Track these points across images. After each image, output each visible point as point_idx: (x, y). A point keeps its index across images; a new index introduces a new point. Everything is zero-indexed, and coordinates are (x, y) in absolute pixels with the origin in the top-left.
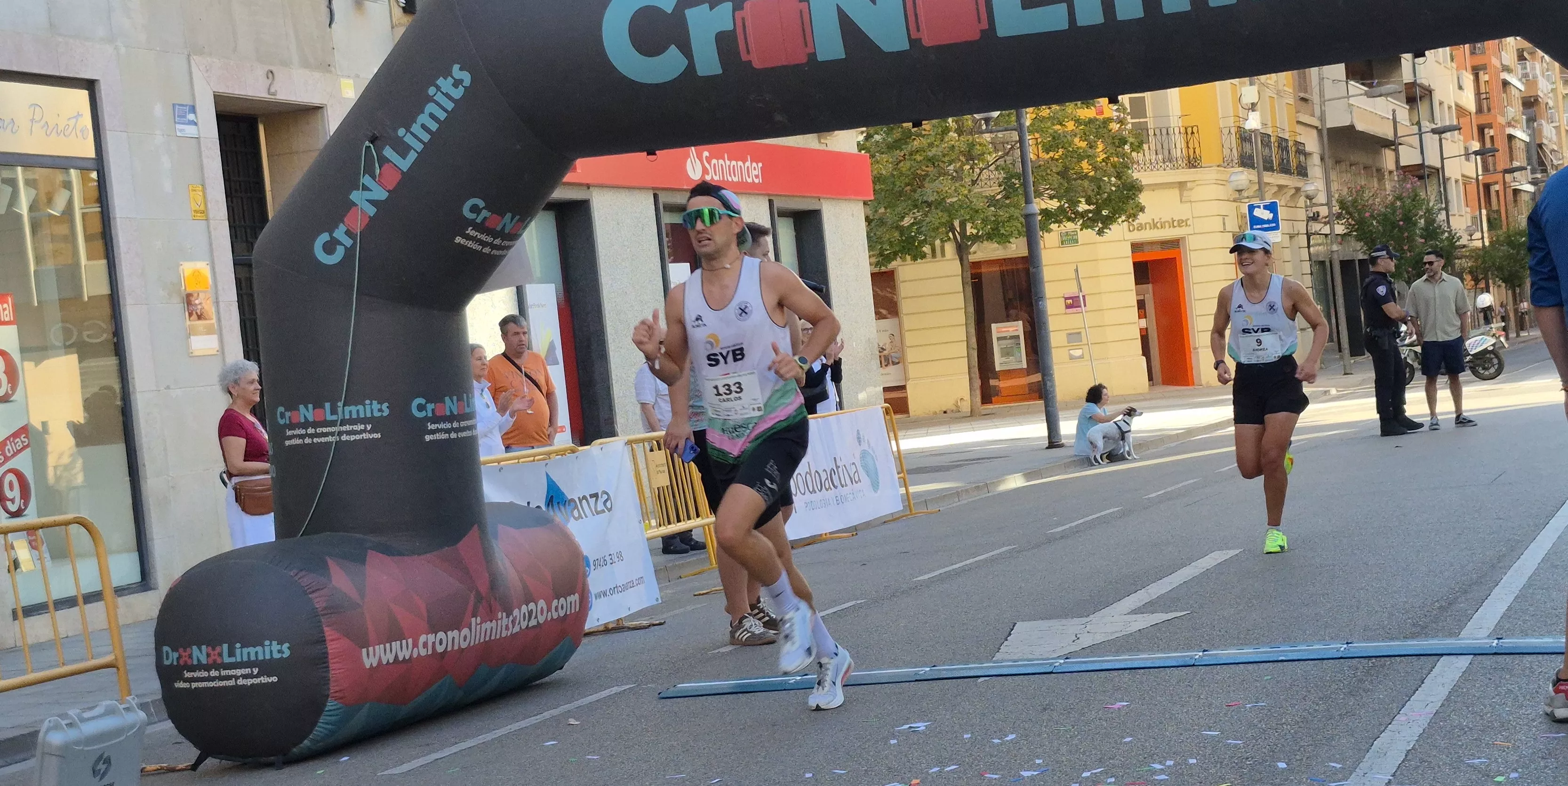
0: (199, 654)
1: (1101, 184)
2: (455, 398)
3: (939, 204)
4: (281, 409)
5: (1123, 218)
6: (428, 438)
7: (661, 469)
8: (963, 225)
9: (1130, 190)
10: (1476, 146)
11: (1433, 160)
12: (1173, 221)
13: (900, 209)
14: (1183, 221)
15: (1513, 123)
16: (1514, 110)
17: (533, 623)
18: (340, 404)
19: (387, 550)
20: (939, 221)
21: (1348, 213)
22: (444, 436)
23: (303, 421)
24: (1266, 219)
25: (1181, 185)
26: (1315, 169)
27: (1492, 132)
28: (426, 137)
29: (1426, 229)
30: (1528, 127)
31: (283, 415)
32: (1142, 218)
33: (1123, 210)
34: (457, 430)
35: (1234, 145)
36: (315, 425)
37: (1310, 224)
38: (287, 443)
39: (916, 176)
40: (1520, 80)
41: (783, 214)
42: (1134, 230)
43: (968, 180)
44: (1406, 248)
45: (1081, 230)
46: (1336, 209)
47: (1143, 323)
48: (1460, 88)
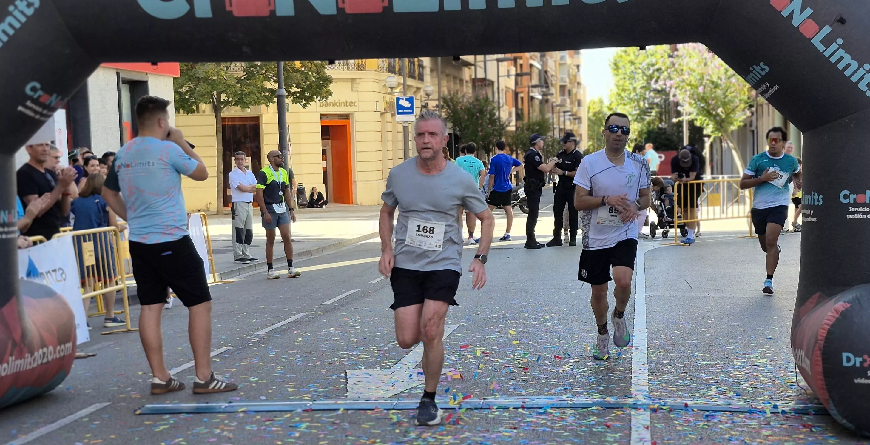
1: (308, 76)
2: (7, 212)
3: (205, 80)
5: (319, 98)
8: (219, 94)
9: (325, 81)
11: (492, 76)
12: (347, 102)
14: (352, 103)
15: (533, 57)
20: (206, 91)
21: (448, 106)
24: (406, 106)
25: (353, 80)
26: (427, 77)
29: (490, 119)
30: (541, 60)
32: (329, 99)
33: (319, 93)
41: (125, 82)
42: (323, 105)
44: (479, 129)
45: (293, 104)
46: (442, 103)
47: (325, 164)
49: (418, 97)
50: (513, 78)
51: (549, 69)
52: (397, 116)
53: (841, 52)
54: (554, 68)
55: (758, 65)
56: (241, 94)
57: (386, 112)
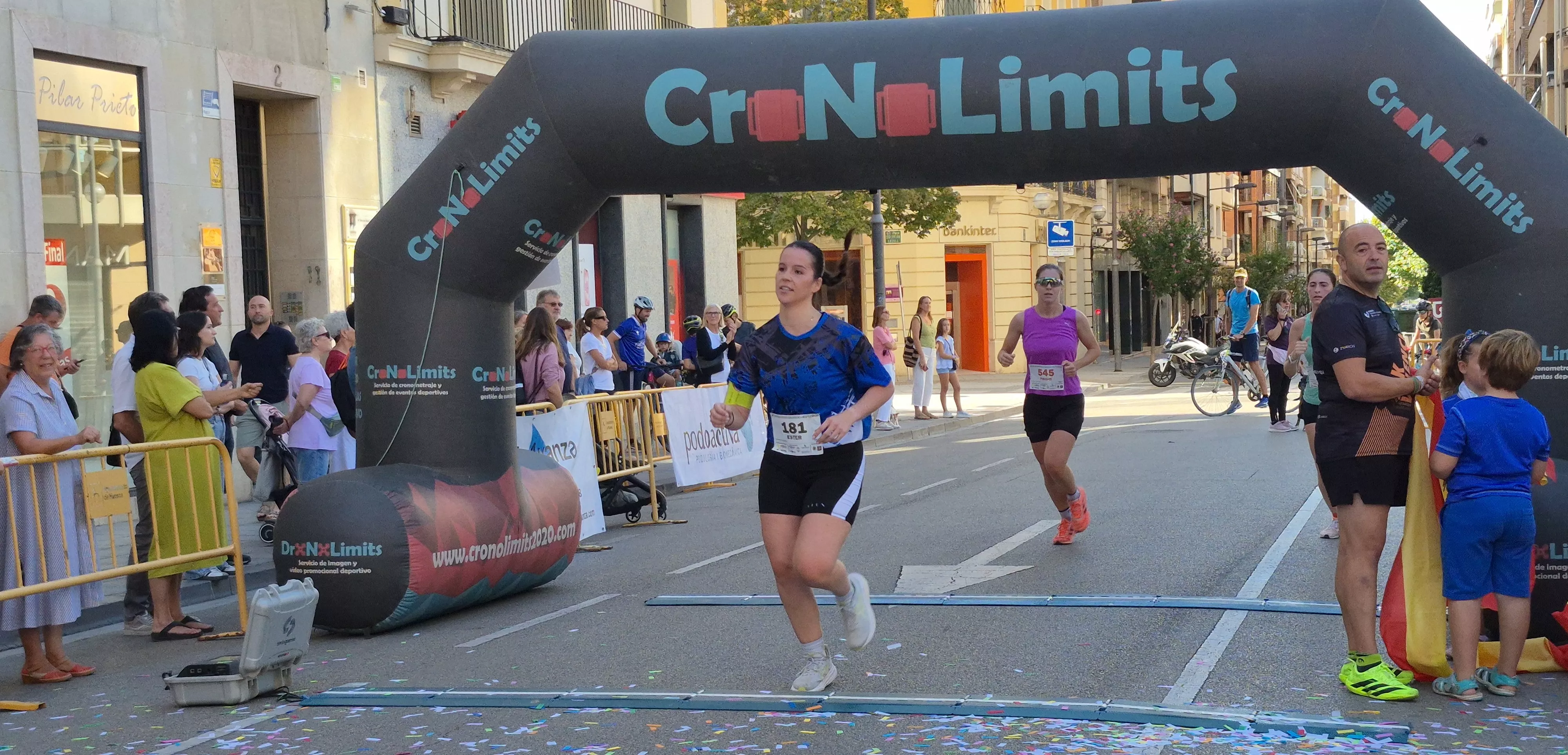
0: (312, 548)
2: (503, 368)
3: (788, 201)
4: (371, 367)
5: (942, 224)
6: (483, 397)
7: (610, 425)
8: (804, 221)
9: (949, 201)
11: (1199, 190)
12: (982, 229)
13: (753, 202)
14: (990, 230)
17: (544, 543)
18: (419, 367)
19: (448, 481)
20: (786, 215)
21: (1128, 232)
22: (494, 397)
23: (388, 377)
24: (1062, 235)
25: (991, 199)
26: (1101, 193)
28: (502, 171)
29: (1191, 250)
31: (372, 372)
32: (957, 225)
33: (941, 217)
34: (503, 393)
36: (398, 381)
37: (1094, 238)
38: (375, 393)
41: (671, 207)
42: (948, 234)
44: (1174, 266)
45: (905, 232)
46: (1118, 228)
47: (950, 315)
51: (1293, 177)
52: (1050, 248)
53: (1481, 179)
54: (1302, 175)
55: (1382, 194)
56: (835, 220)
57: (1038, 242)
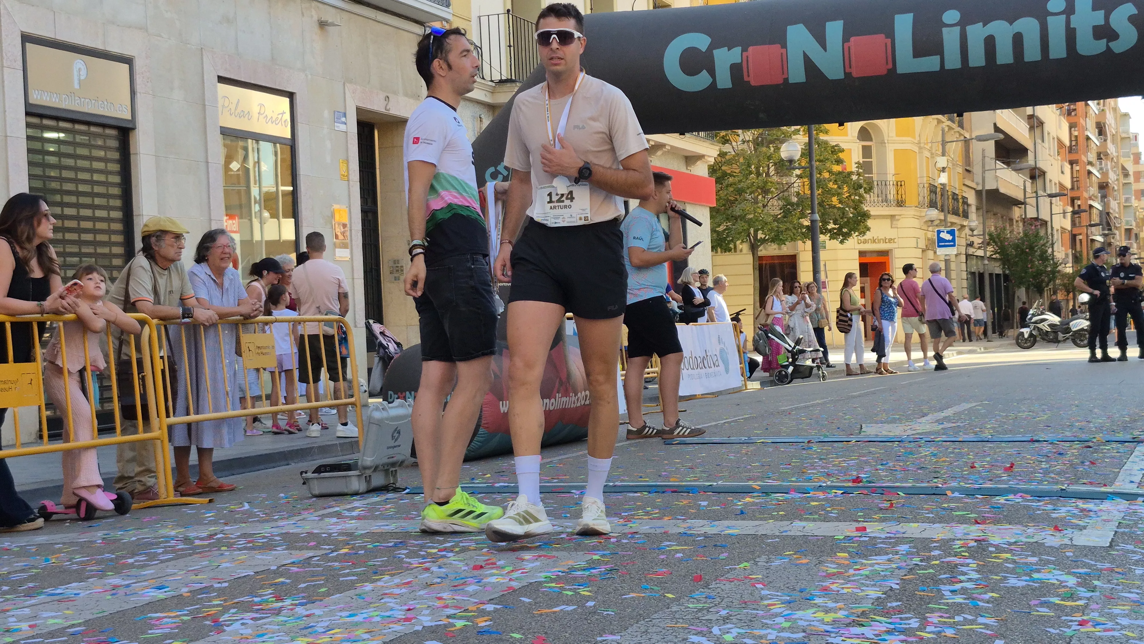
1: (844, 212)
3: (742, 217)
5: (857, 234)
8: (756, 232)
9: (862, 217)
10: (1070, 209)
11: (1044, 215)
12: (886, 239)
13: (718, 219)
14: (892, 240)
15: (1093, 198)
16: (1094, 190)
20: (741, 229)
21: (994, 242)
25: (892, 218)
26: (974, 215)
27: (1079, 202)
30: (1101, 201)
32: (867, 235)
33: (857, 229)
35: (926, 195)
37: (968, 248)
39: (728, 200)
40: (1098, 171)
42: (862, 243)
43: (760, 205)
44: (1029, 266)
45: (831, 240)
46: (987, 239)
47: (863, 301)
48: (1062, 172)
49: (963, 235)
50: (1069, 215)
52: (939, 250)
56: (778, 232)
57: (927, 249)
